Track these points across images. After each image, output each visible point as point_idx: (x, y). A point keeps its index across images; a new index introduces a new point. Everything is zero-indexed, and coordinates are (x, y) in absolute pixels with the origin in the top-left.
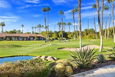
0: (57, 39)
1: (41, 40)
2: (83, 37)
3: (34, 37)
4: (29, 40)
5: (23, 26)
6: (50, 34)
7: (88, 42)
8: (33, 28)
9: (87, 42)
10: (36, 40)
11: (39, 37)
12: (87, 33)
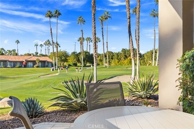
0: (75, 65)
1: (47, 67)
2: (118, 62)
3: (34, 62)
4: (25, 66)
5: (18, 42)
6: (64, 57)
7: (124, 70)
8: (37, 45)
9: (122, 70)
10: (38, 67)
11: (44, 62)
12: (126, 56)
